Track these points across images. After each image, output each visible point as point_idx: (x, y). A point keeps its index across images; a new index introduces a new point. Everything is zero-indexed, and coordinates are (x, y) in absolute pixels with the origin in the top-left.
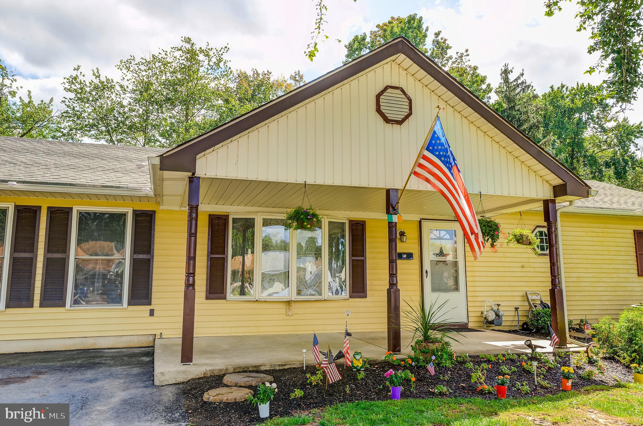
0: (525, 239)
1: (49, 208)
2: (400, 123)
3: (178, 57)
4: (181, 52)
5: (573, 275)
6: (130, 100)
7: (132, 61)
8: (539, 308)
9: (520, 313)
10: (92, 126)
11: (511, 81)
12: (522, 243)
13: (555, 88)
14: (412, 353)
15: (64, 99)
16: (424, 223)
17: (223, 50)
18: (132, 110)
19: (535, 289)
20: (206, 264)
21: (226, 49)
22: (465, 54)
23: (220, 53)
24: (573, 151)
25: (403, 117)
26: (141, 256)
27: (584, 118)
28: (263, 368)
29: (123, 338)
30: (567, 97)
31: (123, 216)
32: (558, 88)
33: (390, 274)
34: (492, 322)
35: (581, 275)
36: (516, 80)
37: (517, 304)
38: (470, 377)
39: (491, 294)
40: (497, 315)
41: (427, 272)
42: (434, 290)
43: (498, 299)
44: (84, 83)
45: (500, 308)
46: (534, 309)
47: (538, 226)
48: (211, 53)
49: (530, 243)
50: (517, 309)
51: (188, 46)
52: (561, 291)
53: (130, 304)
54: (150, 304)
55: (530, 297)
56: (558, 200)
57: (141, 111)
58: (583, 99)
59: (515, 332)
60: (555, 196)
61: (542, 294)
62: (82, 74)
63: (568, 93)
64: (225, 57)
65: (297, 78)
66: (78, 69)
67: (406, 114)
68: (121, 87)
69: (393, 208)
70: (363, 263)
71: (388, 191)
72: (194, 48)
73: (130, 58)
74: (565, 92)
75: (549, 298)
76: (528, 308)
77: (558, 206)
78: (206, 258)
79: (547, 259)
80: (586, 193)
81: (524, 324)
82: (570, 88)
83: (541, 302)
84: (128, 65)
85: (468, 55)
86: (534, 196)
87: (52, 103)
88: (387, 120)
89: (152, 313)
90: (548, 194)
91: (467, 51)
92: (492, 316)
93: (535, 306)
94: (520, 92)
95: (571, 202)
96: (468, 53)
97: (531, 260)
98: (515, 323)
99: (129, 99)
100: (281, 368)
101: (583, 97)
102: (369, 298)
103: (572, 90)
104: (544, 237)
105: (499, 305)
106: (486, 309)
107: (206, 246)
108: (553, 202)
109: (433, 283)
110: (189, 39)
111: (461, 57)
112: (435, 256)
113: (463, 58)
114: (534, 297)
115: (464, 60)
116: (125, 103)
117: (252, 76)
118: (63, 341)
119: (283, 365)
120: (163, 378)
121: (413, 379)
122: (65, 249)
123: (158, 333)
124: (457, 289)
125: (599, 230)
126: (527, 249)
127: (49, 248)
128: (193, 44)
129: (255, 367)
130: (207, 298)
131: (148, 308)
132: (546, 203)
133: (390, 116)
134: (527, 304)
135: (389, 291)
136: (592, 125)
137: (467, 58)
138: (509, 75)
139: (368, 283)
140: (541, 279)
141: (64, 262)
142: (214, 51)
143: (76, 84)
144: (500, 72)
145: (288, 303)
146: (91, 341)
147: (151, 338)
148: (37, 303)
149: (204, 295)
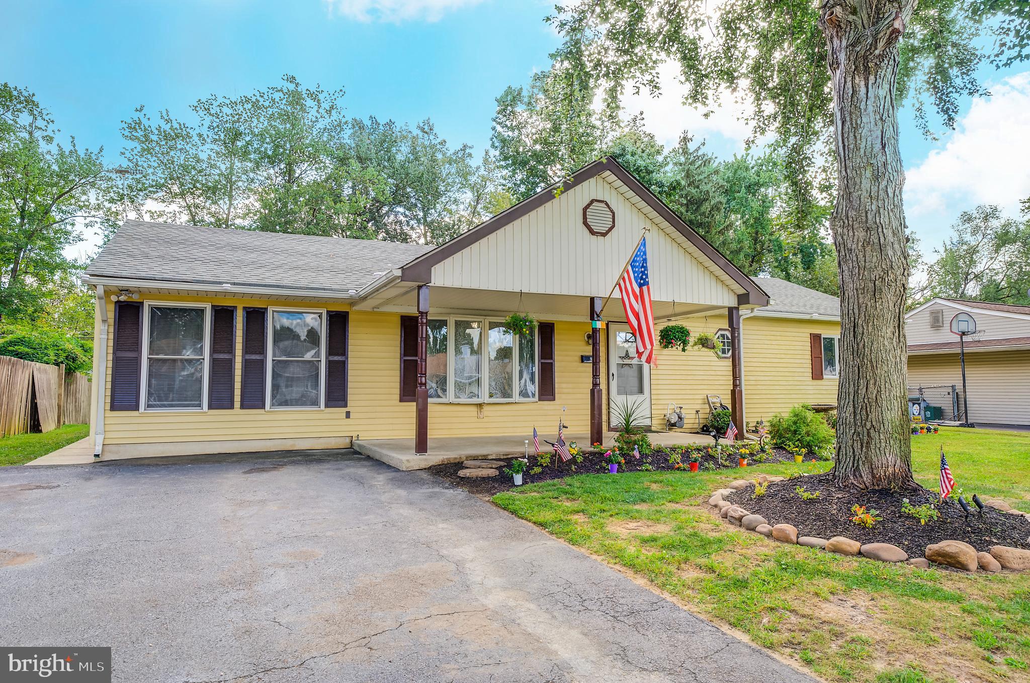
0: (709, 343)
1: (246, 308)
2: (604, 235)
3: (277, 99)
4: (281, 94)
5: (751, 378)
6: (211, 153)
7: (214, 102)
8: (719, 410)
9: (701, 416)
10: (159, 187)
11: (691, 151)
12: (707, 347)
13: (739, 157)
14: (617, 444)
15: (123, 151)
16: (611, 326)
17: (336, 94)
18: (213, 166)
19: (715, 392)
20: (398, 366)
21: (341, 93)
22: (640, 117)
23: (333, 97)
24: (757, 233)
25: (607, 229)
26: (336, 358)
27: (770, 195)
28: (490, 457)
29: (322, 440)
30: (753, 168)
32: (743, 156)
33: (594, 376)
34: (674, 425)
35: (759, 378)
36: (697, 150)
37: (698, 407)
38: (667, 460)
39: (673, 397)
40: (680, 418)
41: (613, 375)
42: (619, 393)
43: (680, 402)
44: (150, 129)
45: (682, 410)
46: (714, 411)
47: (720, 329)
48: (321, 97)
49: (714, 347)
50: (697, 412)
51: (292, 87)
52: (741, 392)
53: (327, 406)
54: (346, 406)
55: (711, 400)
56: (741, 307)
57: (223, 167)
58: (770, 171)
59: (698, 433)
60: (739, 304)
61: (721, 397)
62: (147, 117)
63: (754, 162)
64: (339, 103)
65: (426, 130)
66: (141, 110)
67: (610, 226)
68: (200, 135)
69: (598, 316)
70: (551, 365)
71: (592, 300)
72: (299, 90)
73: (210, 97)
74: (750, 161)
75: (730, 401)
76: (708, 411)
77: (741, 313)
78: (399, 360)
79: (729, 363)
80: (766, 302)
81: (704, 426)
82: (755, 158)
83: (721, 404)
84: (207, 107)
85: (643, 119)
86: (720, 304)
87: (101, 154)
88: (592, 232)
89: (348, 415)
90: (733, 303)
91: (642, 113)
92: (674, 419)
93: (715, 409)
94: (701, 165)
95: (752, 310)
96: (643, 116)
97: (712, 364)
98: (696, 426)
99: (209, 152)
100: (505, 457)
101: (770, 168)
102: (557, 401)
103: (758, 159)
104: (726, 340)
105: (681, 408)
106: (670, 412)
107: (399, 349)
108: (737, 309)
109: (618, 386)
110: (293, 78)
111: (634, 120)
112: (620, 359)
113: (637, 122)
114: (715, 400)
115: (638, 124)
116: (203, 156)
117: (370, 127)
118: (263, 442)
119: (506, 455)
120: (408, 465)
121: (623, 461)
122: (262, 351)
123: (354, 435)
124: (641, 391)
125: (778, 334)
126: (710, 353)
127: (246, 350)
128: (297, 85)
129: (484, 456)
130: (401, 401)
131: (344, 410)
132: (731, 310)
133: (595, 229)
134: (707, 406)
135: (592, 391)
136: (779, 204)
137: (642, 122)
138: (688, 143)
139: (556, 386)
140: (721, 382)
141: (262, 363)
142: (325, 94)
143: (139, 131)
144: (679, 140)
145: (480, 406)
146: (290, 442)
147: (348, 440)
148: (237, 404)
149: (398, 397)
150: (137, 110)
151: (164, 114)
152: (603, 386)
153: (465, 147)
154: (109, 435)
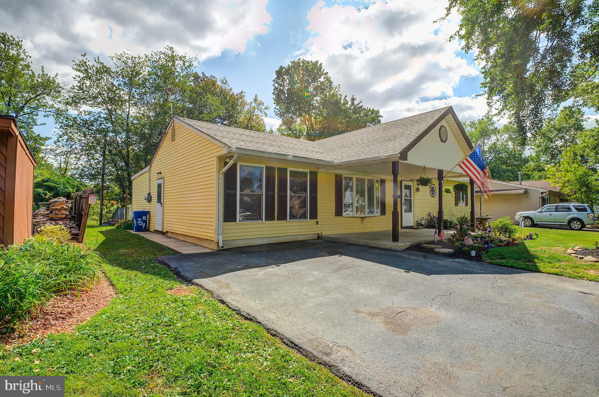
1: (278, 168)
7: (124, 55)
11: (355, 104)
20: (334, 199)
26: (313, 195)
29: (307, 235)
31: (306, 173)
34: (423, 225)
36: (358, 105)
39: (421, 213)
40: (425, 222)
41: (403, 204)
42: (405, 212)
44: (89, 66)
51: (170, 53)
53: (310, 218)
54: (317, 218)
55: (432, 215)
62: (88, 60)
78: (334, 196)
89: (317, 223)
92: (423, 223)
102: (386, 215)
107: (334, 190)
109: (405, 209)
110: (172, 48)
112: (405, 197)
118: (286, 237)
122: (286, 190)
123: (319, 232)
124: (411, 211)
127: (279, 190)
128: (173, 52)
130: (336, 216)
131: (316, 220)
139: (386, 208)
140: (432, 207)
141: (286, 197)
145: (363, 218)
146: (296, 237)
147: (317, 235)
148: (276, 219)
149: (334, 214)
150: (82, 55)
151: (97, 59)
152: (399, 210)
153: (242, 92)
154: (226, 235)
